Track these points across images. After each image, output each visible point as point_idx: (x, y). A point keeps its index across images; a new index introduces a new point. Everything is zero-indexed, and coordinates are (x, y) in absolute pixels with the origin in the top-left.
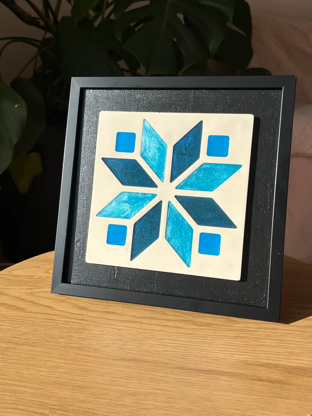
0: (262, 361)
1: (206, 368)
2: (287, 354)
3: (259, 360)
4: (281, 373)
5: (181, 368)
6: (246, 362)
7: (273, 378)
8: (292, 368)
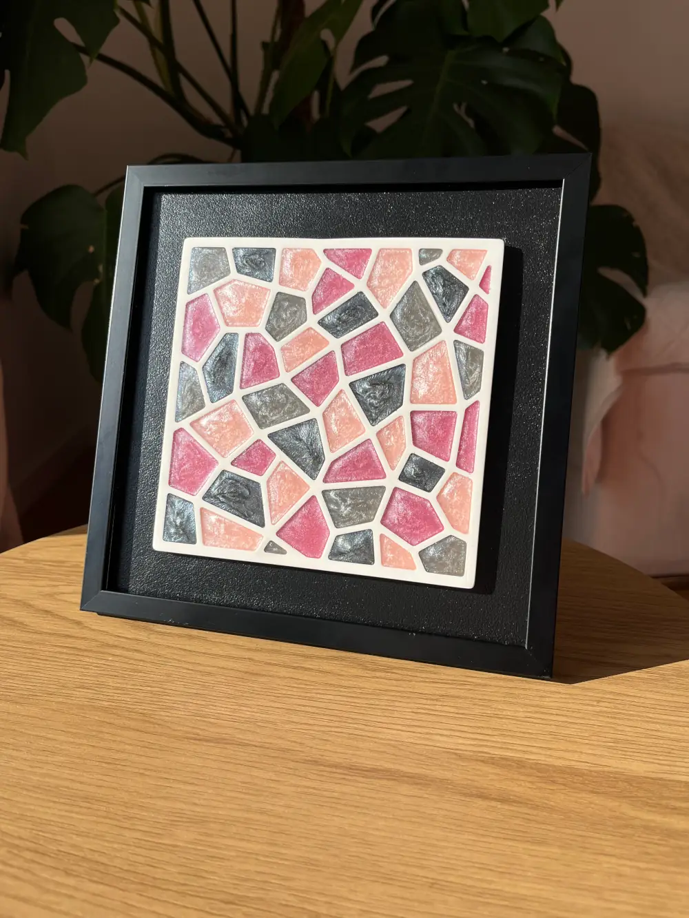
0: (492, 752)
1: (369, 763)
2: (548, 738)
3: (486, 750)
4: (530, 782)
5: (316, 762)
6: (456, 754)
7: (512, 793)
8: (554, 772)
